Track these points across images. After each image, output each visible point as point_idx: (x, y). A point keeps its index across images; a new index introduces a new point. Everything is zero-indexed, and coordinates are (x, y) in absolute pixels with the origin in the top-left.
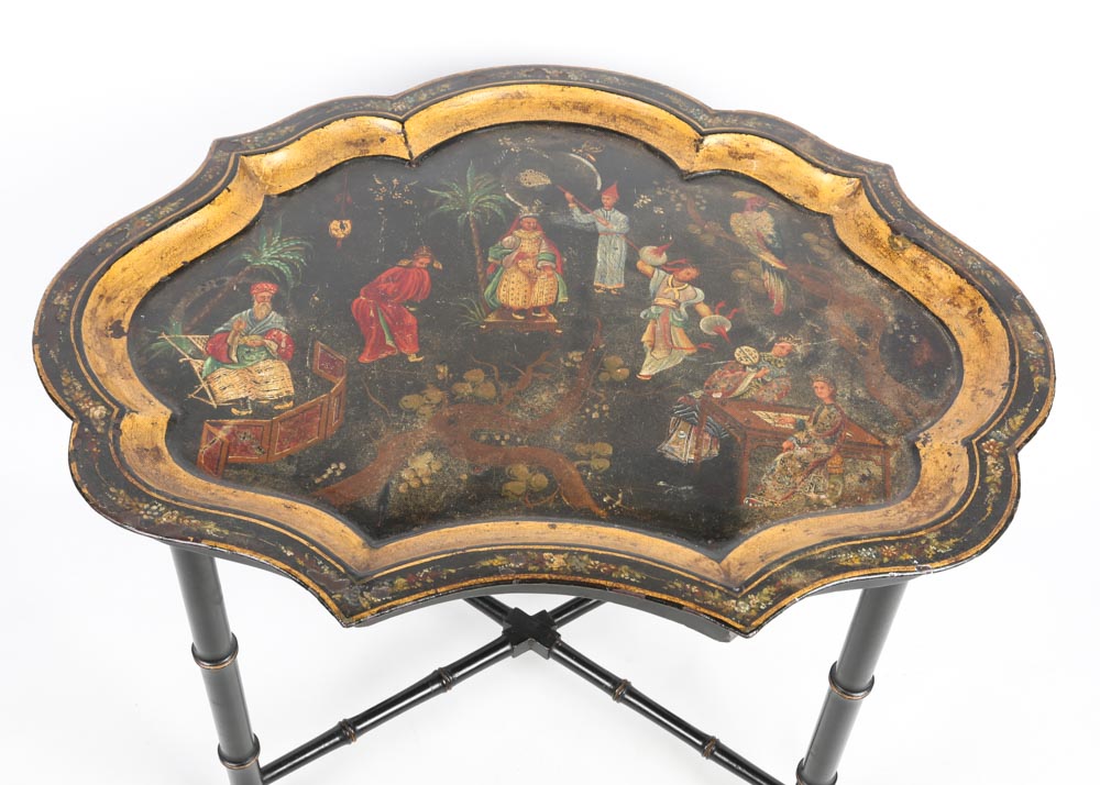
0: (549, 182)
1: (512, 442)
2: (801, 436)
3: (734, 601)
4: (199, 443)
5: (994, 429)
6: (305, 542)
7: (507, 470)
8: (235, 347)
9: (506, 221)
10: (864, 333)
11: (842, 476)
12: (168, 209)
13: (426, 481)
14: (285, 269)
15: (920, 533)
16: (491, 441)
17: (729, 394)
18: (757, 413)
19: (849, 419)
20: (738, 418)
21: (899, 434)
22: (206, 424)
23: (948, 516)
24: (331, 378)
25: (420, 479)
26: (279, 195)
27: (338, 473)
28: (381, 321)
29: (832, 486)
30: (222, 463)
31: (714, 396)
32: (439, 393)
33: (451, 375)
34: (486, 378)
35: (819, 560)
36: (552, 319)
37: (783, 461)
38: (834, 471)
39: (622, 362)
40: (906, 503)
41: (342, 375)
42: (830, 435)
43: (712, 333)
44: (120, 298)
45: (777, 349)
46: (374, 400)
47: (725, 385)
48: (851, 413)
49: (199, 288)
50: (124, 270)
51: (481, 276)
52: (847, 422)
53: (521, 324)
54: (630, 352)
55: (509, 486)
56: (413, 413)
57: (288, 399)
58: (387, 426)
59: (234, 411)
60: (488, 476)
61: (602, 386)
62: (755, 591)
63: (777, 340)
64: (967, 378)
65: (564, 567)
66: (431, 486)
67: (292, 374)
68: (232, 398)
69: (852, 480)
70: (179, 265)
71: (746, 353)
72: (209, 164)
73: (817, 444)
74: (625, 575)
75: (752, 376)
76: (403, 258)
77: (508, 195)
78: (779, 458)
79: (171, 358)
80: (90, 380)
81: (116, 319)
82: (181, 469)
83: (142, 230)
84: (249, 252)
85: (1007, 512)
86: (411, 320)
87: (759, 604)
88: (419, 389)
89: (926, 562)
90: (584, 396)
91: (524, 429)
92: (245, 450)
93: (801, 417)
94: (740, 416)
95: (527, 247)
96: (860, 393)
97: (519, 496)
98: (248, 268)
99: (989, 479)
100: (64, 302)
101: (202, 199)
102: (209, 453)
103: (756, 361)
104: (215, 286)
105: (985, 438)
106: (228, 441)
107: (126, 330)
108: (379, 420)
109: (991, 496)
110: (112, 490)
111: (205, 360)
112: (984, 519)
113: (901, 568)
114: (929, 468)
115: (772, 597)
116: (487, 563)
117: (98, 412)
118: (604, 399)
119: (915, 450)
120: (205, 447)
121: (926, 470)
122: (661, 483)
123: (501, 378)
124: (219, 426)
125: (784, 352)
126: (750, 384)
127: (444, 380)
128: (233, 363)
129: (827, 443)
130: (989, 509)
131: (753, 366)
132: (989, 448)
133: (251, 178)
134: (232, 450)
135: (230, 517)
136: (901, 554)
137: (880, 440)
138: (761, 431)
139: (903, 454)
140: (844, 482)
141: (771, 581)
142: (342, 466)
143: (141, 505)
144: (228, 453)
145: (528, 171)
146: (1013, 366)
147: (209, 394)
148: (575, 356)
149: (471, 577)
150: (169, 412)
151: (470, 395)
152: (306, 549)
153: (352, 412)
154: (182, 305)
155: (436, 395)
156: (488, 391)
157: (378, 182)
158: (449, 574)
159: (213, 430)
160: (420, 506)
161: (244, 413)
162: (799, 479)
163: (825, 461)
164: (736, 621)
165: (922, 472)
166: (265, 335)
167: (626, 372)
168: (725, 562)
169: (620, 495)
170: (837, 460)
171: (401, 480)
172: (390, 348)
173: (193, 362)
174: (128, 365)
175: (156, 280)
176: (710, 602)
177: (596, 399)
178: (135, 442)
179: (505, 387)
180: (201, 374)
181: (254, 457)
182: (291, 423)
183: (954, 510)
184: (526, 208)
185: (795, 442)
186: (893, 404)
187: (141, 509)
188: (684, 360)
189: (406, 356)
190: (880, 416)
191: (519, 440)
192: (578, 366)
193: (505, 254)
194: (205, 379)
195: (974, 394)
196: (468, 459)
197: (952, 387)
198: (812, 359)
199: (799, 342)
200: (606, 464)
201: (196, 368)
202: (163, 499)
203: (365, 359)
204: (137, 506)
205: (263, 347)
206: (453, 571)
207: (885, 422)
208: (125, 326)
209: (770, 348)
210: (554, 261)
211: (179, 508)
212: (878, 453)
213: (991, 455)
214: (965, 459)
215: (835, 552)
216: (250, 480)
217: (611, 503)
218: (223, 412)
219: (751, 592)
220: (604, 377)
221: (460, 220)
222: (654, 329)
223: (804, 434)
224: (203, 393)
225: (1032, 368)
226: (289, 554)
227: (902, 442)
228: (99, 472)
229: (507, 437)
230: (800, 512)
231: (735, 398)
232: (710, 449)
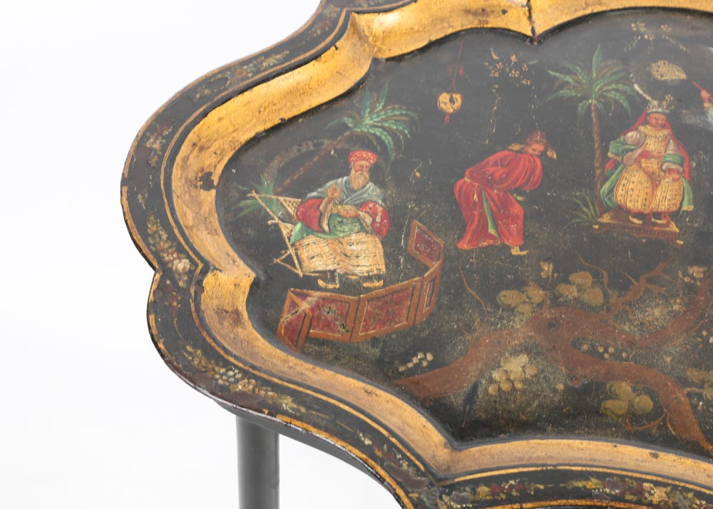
0: (683, 76)
1: (616, 356)
4: (281, 311)
6: (385, 433)
7: (608, 386)
8: (327, 215)
9: (633, 114)
12: (271, 61)
13: (519, 386)
14: (387, 139)
16: (593, 351)
22: (289, 293)
24: (427, 261)
25: (512, 382)
26: (388, 59)
27: (425, 364)
28: (485, 206)
30: (303, 335)
32: (541, 292)
33: (556, 275)
34: (593, 284)
36: (674, 228)
41: (438, 260)
44: (212, 149)
46: (470, 291)
49: (295, 148)
50: (220, 119)
51: (598, 172)
53: (639, 229)
55: (609, 404)
56: (511, 310)
57: (379, 277)
58: (482, 321)
59: (321, 283)
60: (586, 390)
65: (666, 502)
66: (524, 392)
67: (385, 251)
68: (320, 268)
70: (277, 121)
72: (318, 18)
76: (515, 141)
77: (636, 87)
79: (260, 218)
80: (176, 231)
81: (207, 171)
82: (259, 336)
83: (242, 80)
84: (351, 116)
86: (517, 210)
88: (519, 284)
90: (702, 316)
91: (631, 344)
92: (328, 325)
95: (652, 145)
97: (618, 416)
98: (348, 133)
100: (157, 146)
101: (307, 55)
102: (290, 323)
104: (312, 148)
106: (311, 314)
107: (215, 183)
108: (473, 312)
110: (189, 348)
111: (295, 224)
116: (580, 484)
117: (181, 265)
120: (286, 317)
123: (611, 285)
124: (304, 297)
127: (548, 278)
128: (323, 232)
133: (360, 38)
134: (315, 323)
135: (308, 395)
142: (430, 357)
143: (217, 369)
144: (310, 326)
145: (661, 63)
147: (296, 262)
148: (696, 271)
149: (561, 497)
150: (253, 275)
151: (575, 299)
152: (386, 440)
153: (445, 300)
154: (276, 163)
155: (537, 294)
156: (594, 297)
157: (495, 57)
158: (537, 490)
159: (297, 300)
160: (509, 412)
161: (331, 286)
166: (361, 206)
171: (491, 381)
172: (492, 237)
173: (282, 225)
174: (215, 220)
175: (251, 134)
178: (216, 302)
179: (614, 296)
180: (289, 239)
181: (337, 335)
182: (380, 303)
184: (655, 103)
187: (216, 373)
189: (509, 248)
191: (624, 355)
192: (698, 283)
193: (628, 151)
194: (293, 245)
196: (567, 368)
201: (285, 232)
202: (241, 365)
203: (465, 245)
204: (213, 370)
205: (357, 219)
206: (542, 487)
208: (215, 179)
210: (681, 164)
211: (256, 378)
216: (331, 358)
218: (309, 283)
221: (581, 108)
224: (289, 260)
226: (368, 442)
228: (176, 326)
229: (611, 350)
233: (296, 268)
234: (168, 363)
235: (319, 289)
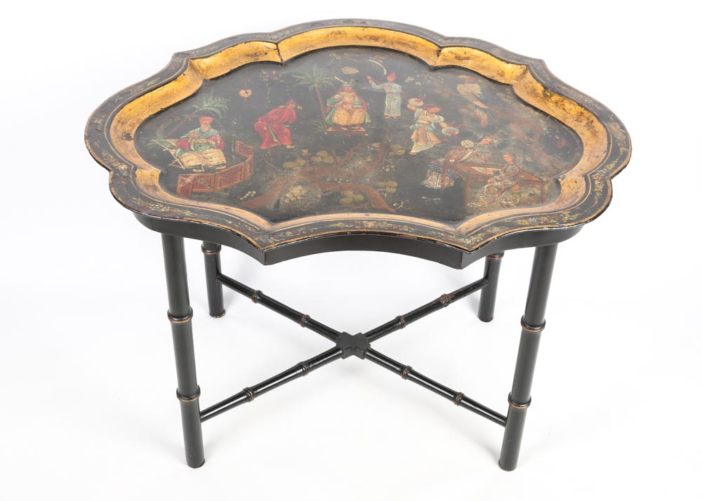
0: (358, 72)
1: (344, 181)
2: (498, 177)
3: (463, 239)
4: (176, 183)
5: (599, 169)
6: (238, 218)
7: (341, 193)
8: (192, 144)
10: (530, 135)
11: (519, 194)
12: (152, 82)
13: (299, 198)
14: (217, 111)
15: (560, 212)
16: (332, 181)
17: (459, 160)
18: (474, 168)
20: (464, 170)
21: (549, 176)
22: (180, 177)
23: (575, 205)
24: (246, 156)
25: (296, 197)
26: (211, 80)
27: (252, 195)
28: (271, 132)
29: (514, 198)
30: (190, 192)
31: (450, 161)
32: (304, 161)
33: (310, 154)
34: (328, 156)
35: (508, 223)
36: (363, 129)
37: (488, 188)
38: (515, 192)
39: (401, 147)
40: (553, 204)
41: (251, 154)
42: (512, 177)
43: (449, 135)
44: (128, 123)
45: (484, 141)
46: (269, 164)
47: (456, 156)
48: (524, 168)
49: (171, 120)
50: (130, 110)
51: (323, 112)
52: (521, 171)
53: (346, 131)
54: (405, 143)
55: (343, 200)
56: (291, 169)
57: (223, 165)
58: (277, 175)
59: (194, 170)
60: (332, 196)
61: (390, 157)
62: (474, 235)
63: (484, 137)
64: (585, 153)
65: (374, 227)
66: (302, 200)
68: (193, 165)
69: (525, 195)
70: (159, 110)
71: (467, 143)
72: (172, 63)
73: (506, 181)
74: (407, 230)
75: (471, 152)
76: (281, 105)
77: (336, 78)
78: (486, 187)
79: (158, 150)
80: (117, 154)
81: (127, 132)
82: (168, 194)
83: (138, 92)
84: (196, 104)
85: (606, 203)
86: (286, 130)
87: (476, 240)
88: (293, 159)
89: (563, 223)
90: (381, 162)
91: (350, 176)
92: (201, 186)
93: (497, 169)
94: (465, 169)
95: (347, 99)
96: (529, 159)
97: (348, 204)
98: (196, 111)
99: (596, 190)
100: (100, 122)
101: (170, 78)
102: (182, 188)
103: (472, 146)
104: (179, 119)
105: (594, 173)
106: (192, 183)
107: (133, 137)
108: (273, 172)
109: (597, 196)
110: (134, 198)
111: (177, 149)
112: (594, 206)
113: (550, 226)
114: (565, 189)
115: (483, 237)
116: (334, 225)
117: (123, 167)
118: (392, 163)
119: (558, 182)
120: (180, 186)
122: (424, 197)
123: (337, 155)
124: (188, 177)
125: (488, 143)
126: (469, 156)
127: (306, 155)
128: (192, 150)
129: (511, 180)
130: (596, 202)
131: (471, 148)
132: (596, 177)
133: (195, 71)
134: (195, 187)
135: (197, 209)
136: (550, 220)
137: (539, 179)
138: (476, 175)
139: (552, 185)
141: (482, 231)
142: (254, 192)
144: (193, 188)
145: (346, 67)
146: (609, 143)
148: (376, 145)
149: (327, 231)
150: (160, 171)
151: (320, 162)
152: (239, 221)
153: (258, 169)
154: (162, 127)
155: (302, 162)
156: (330, 160)
157: (264, 73)
158: (314, 230)
159: (184, 179)
160: (297, 208)
161: (200, 171)
162: (496, 195)
163: (510, 187)
164: (465, 246)
165: (562, 191)
166: (210, 138)
167: (403, 151)
168: (458, 228)
169: (402, 203)
170: (517, 187)
171: (286, 198)
172: (277, 143)
173: (170, 151)
174: (135, 151)
175: (147, 116)
176: (450, 239)
177: (388, 163)
178: (143, 182)
179: (339, 159)
180: (175, 155)
181: (207, 189)
182: (225, 175)
183: (578, 203)
184: (346, 83)
185: (494, 179)
186: (546, 164)
187: (150, 206)
188: (434, 146)
189: (285, 146)
190: (539, 169)
191: (347, 181)
192: (378, 149)
193: (336, 103)
194: (177, 158)
195: (589, 158)
196: (321, 189)
197: (578, 157)
198: (503, 146)
199: (495, 139)
200: (395, 190)
201: (172, 153)
202: (161, 202)
203: (263, 147)
204: (148, 205)
205: (208, 143)
206: (316, 229)
207: (542, 172)
208: (132, 136)
209: (480, 140)
210: (363, 105)
211: (170, 206)
212: (538, 184)
213: (597, 180)
214: (584, 182)
215: (515, 219)
216: (205, 199)
217: (397, 206)
218: (189, 171)
219: (471, 235)
220: (391, 153)
221: (311, 88)
222: (417, 133)
224: (177, 163)
225: (619, 144)
226: (230, 223)
227: (551, 180)
228: (126, 191)
229: (341, 179)
230: (498, 209)
231: (462, 162)
232: (449, 183)
233: (179, 165)
234: (124, 206)
235: (194, 173)
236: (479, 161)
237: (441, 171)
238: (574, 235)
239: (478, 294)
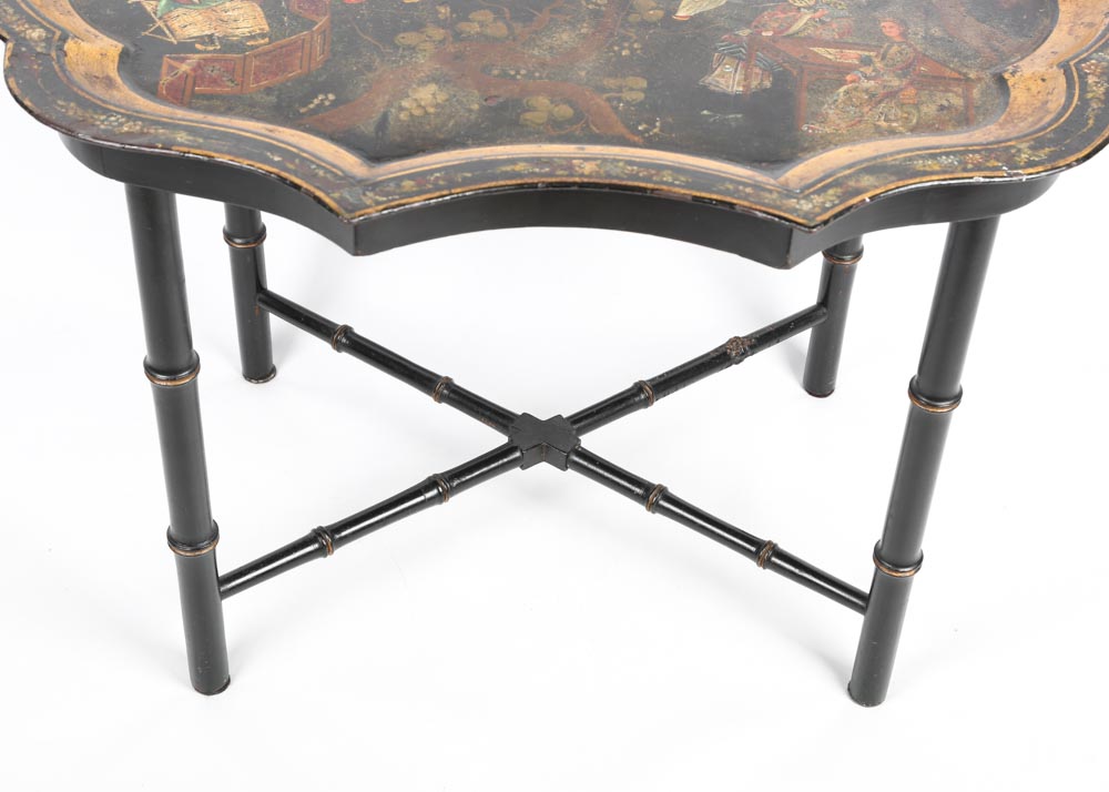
1: (530, 75)
2: (869, 71)
3: (795, 200)
4: (158, 75)
5: (1096, 51)
6: (294, 150)
7: (525, 101)
11: (917, 106)
13: (431, 110)
15: (1010, 143)
16: (504, 74)
17: (782, 32)
18: (816, 49)
19: (924, 55)
20: (793, 55)
21: (982, 68)
22: (165, 59)
23: (1044, 128)
24: (314, 17)
25: (424, 108)
27: (327, 103)
29: (906, 115)
30: (188, 93)
31: (764, 34)
32: (442, 31)
33: (454, 16)
34: (495, 20)
35: (892, 166)
37: (847, 92)
38: (907, 101)
39: (654, 4)
40: (992, 127)
41: (325, 15)
42: (901, 69)
46: (366, 37)
47: (776, 25)
48: (926, 50)
52: (922, 58)
55: (528, 116)
56: (412, 49)
57: (263, 36)
58: (383, 61)
59: (198, 46)
60: (503, 107)
61: (631, 26)
62: (818, 192)
64: (1062, 17)
65: (597, 172)
66: (437, 115)
67: (265, 13)
68: (195, 35)
69: (930, 110)
73: (886, 77)
74: (670, 179)
75: (809, 17)
78: (842, 90)
82: (138, 97)
87: (824, 203)
88: (418, 26)
89: (1016, 168)
90: (612, 35)
91: (543, 65)
92: (214, 81)
93: (867, 53)
94: (795, 52)
96: (936, 31)
97: (539, 125)
99: (1090, 95)
102: (171, 84)
103: (812, 3)
105: (1084, 60)
106: (193, 74)
108: (372, 54)
109: (1093, 110)
110: (60, 102)
111: (160, 1)
112: (1085, 130)
113: (988, 174)
114: (1018, 95)
115: (839, 197)
116: (508, 169)
117: (36, 33)
118: (635, 37)
119: (1001, 81)
120: (165, 79)
121: (1016, 98)
122: (705, 112)
123: (514, 19)
124: (183, 60)
126: (806, 24)
127: (447, 19)
128: (194, 4)
129: (898, 76)
130: (1091, 122)
131: (809, 8)
132: (1089, 68)
134: (199, 82)
136: (987, 161)
137: (960, 73)
138: (820, 65)
139: (988, 87)
140: (919, 111)
141: (836, 184)
142: (331, 97)
143: (96, 117)
144: (194, 84)
147: (167, 32)
149: (490, 180)
150: (120, 46)
151: (478, 33)
152: (297, 156)
153: (339, 48)
155: (438, 34)
156: (499, 29)
158: (465, 179)
159: (175, 64)
160: (426, 133)
161: (211, 48)
162: (866, 109)
163: (897, 92)
164: (798, 216)
165: (1011, 100)
167: (660, 13)
168: (782, 179)
169: (658, 124)
170: (911, 91)
171: (401, 109)
176: (766, 201)
177: (625, 38)
178: (82, 68)
179: (518, 27)
180: (155, 13)
181: (227, 88)
182: (267, 58)
183: (1050, 124)
185: (860, 75)
186: (976, 42)
187: (96, 120)
188: (728, 3)
190: (960, 53)
191: (537, 74)
192: (603, 8)
194: (160, 18)
195: (1071, 29)
196: (479, 91)
197: (1046, 27)
198: (879, 2)
200: (641, 96)
201: (149, 9)
202: (122, 111)
204: (92, 118)
206: (469, 175)
207: (967, 58)
211: (142, 120)
212: (959, 85)
213: (1093, 74)
214: (1062, 80)
215: (910, 159)
216: (222, 109)
217: (646, 131)
218: (186, 47)
219: (813, 193)
220: (633, 18)
223: (871, 68)
224: (159, 31)
226: (277, 159)
227: (987, 75)
228: (42, 86)
229: (523, 72)
230: (869, 139)
231: (788, 36)
232: (760, 81)
233: (165, 35)
234: (38, 117)
235: (199, 52)
236: (826, 35)
237: (744, 56)
238: (1043, 192)
239: (804, 338)
